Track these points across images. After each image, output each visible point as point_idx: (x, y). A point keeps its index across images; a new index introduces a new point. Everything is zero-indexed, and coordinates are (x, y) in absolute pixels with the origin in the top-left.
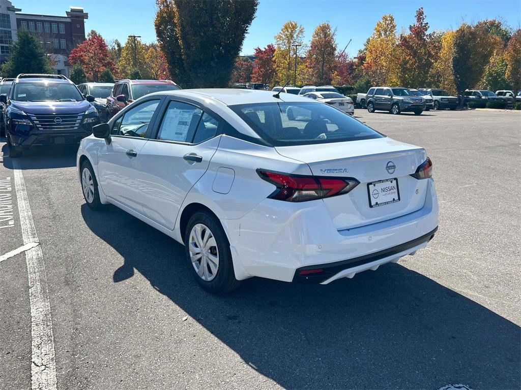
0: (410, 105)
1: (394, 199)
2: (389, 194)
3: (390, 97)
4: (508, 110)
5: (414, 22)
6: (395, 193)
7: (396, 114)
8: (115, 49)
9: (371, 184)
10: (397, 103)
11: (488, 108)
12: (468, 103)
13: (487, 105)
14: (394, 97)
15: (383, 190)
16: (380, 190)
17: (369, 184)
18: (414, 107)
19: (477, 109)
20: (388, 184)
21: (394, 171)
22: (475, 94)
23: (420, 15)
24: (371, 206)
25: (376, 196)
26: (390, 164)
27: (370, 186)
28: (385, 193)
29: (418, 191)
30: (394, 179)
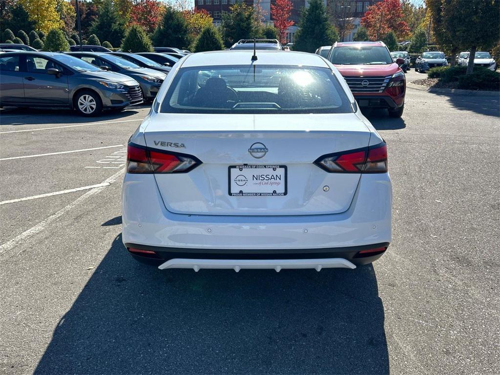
1: (275, 192)
2: (267, 183)
6: (278, 184)
8: (422, 8)
9: (234, 167)
15: (255, 177)
16: (250, 178)
17: (231, 167)
21: (265, 154)
24: (230, 194)
25: (240, 183)
27: (232, 170)
28: (258, 181)
29: (327, 187)
30: (281, 167)
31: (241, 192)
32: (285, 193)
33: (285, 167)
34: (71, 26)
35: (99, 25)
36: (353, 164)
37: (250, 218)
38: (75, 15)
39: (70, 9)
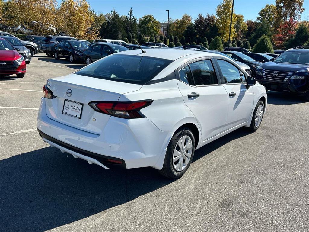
1: (77, 116)
2: (75, 111)
6: (79, 112)
15: (72, 107)
16: (70, 106)
17: (66, 100)
20: (76, 105)
24: (63, 113)
25: (67, 109)
26: (70, 91)
27: (66, 101)
28: (72, 109)
29: (95, 119)
30: (81, 104)
31: (66, 113)
32: (80, 118)
33: (82, 104)
34: (241, 36)
35: (255, 36)
36: (105, 109)
37: (71, 128)
38: (247, 30)
39: (245, 27)
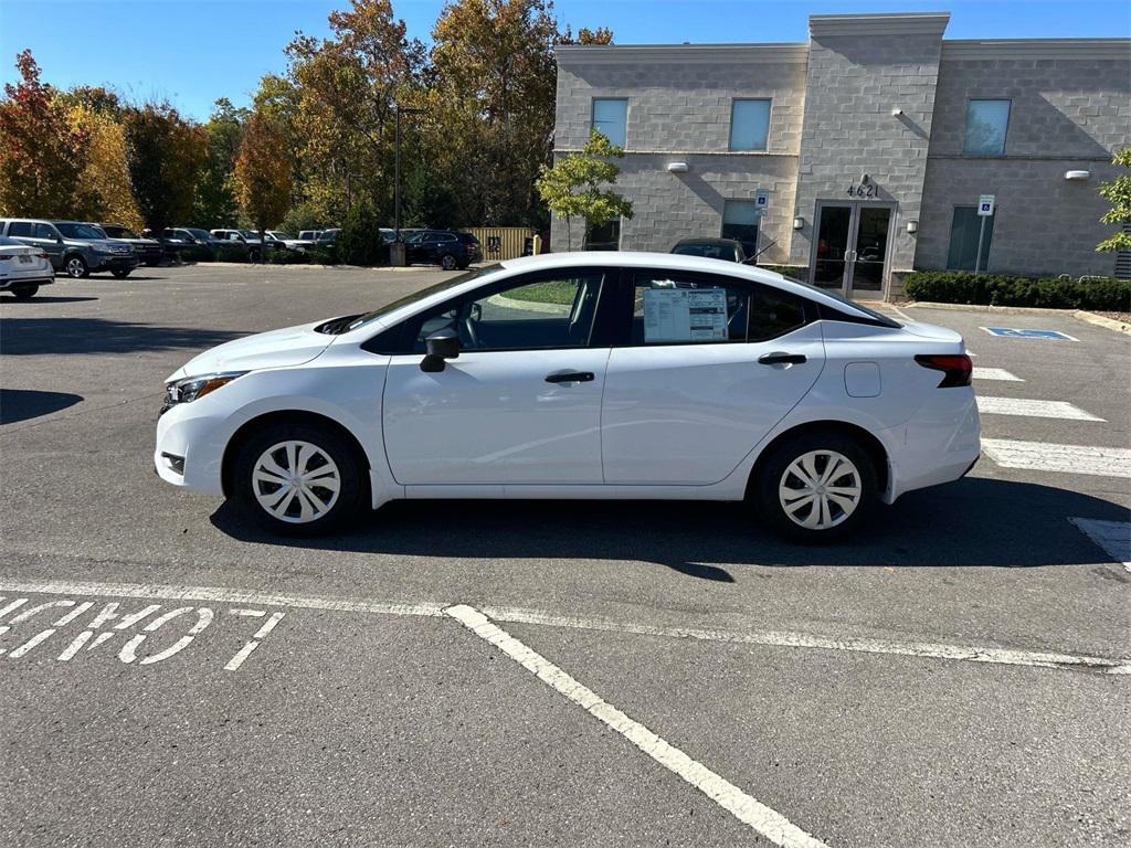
0: (111, 258)
3: (55, 242)
4: (258, 265)
5: (17, 79)
7: (80, 278)
10: (77, 253)
11: (220, 261)
12: (178, 253)
13: (218, 256)
14: (66, 242)
18: (118, 262)
19: (200, 264)
22: (180, 235)
23: (27, 64)
